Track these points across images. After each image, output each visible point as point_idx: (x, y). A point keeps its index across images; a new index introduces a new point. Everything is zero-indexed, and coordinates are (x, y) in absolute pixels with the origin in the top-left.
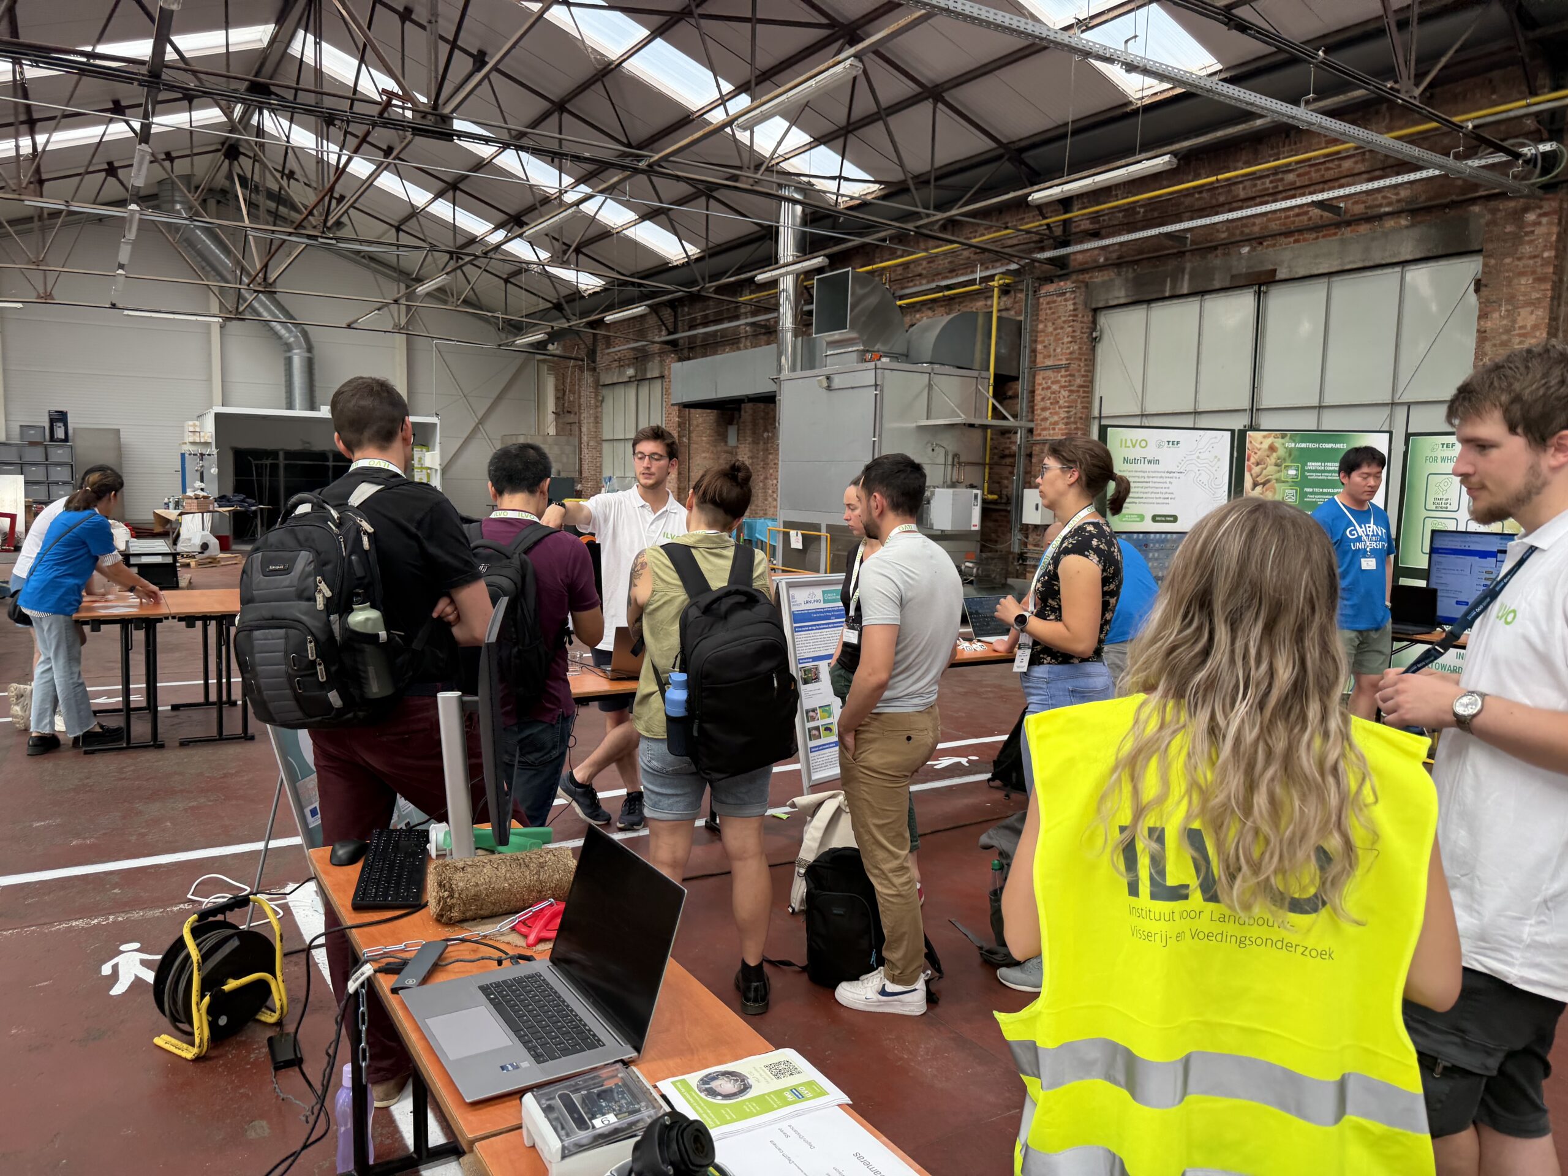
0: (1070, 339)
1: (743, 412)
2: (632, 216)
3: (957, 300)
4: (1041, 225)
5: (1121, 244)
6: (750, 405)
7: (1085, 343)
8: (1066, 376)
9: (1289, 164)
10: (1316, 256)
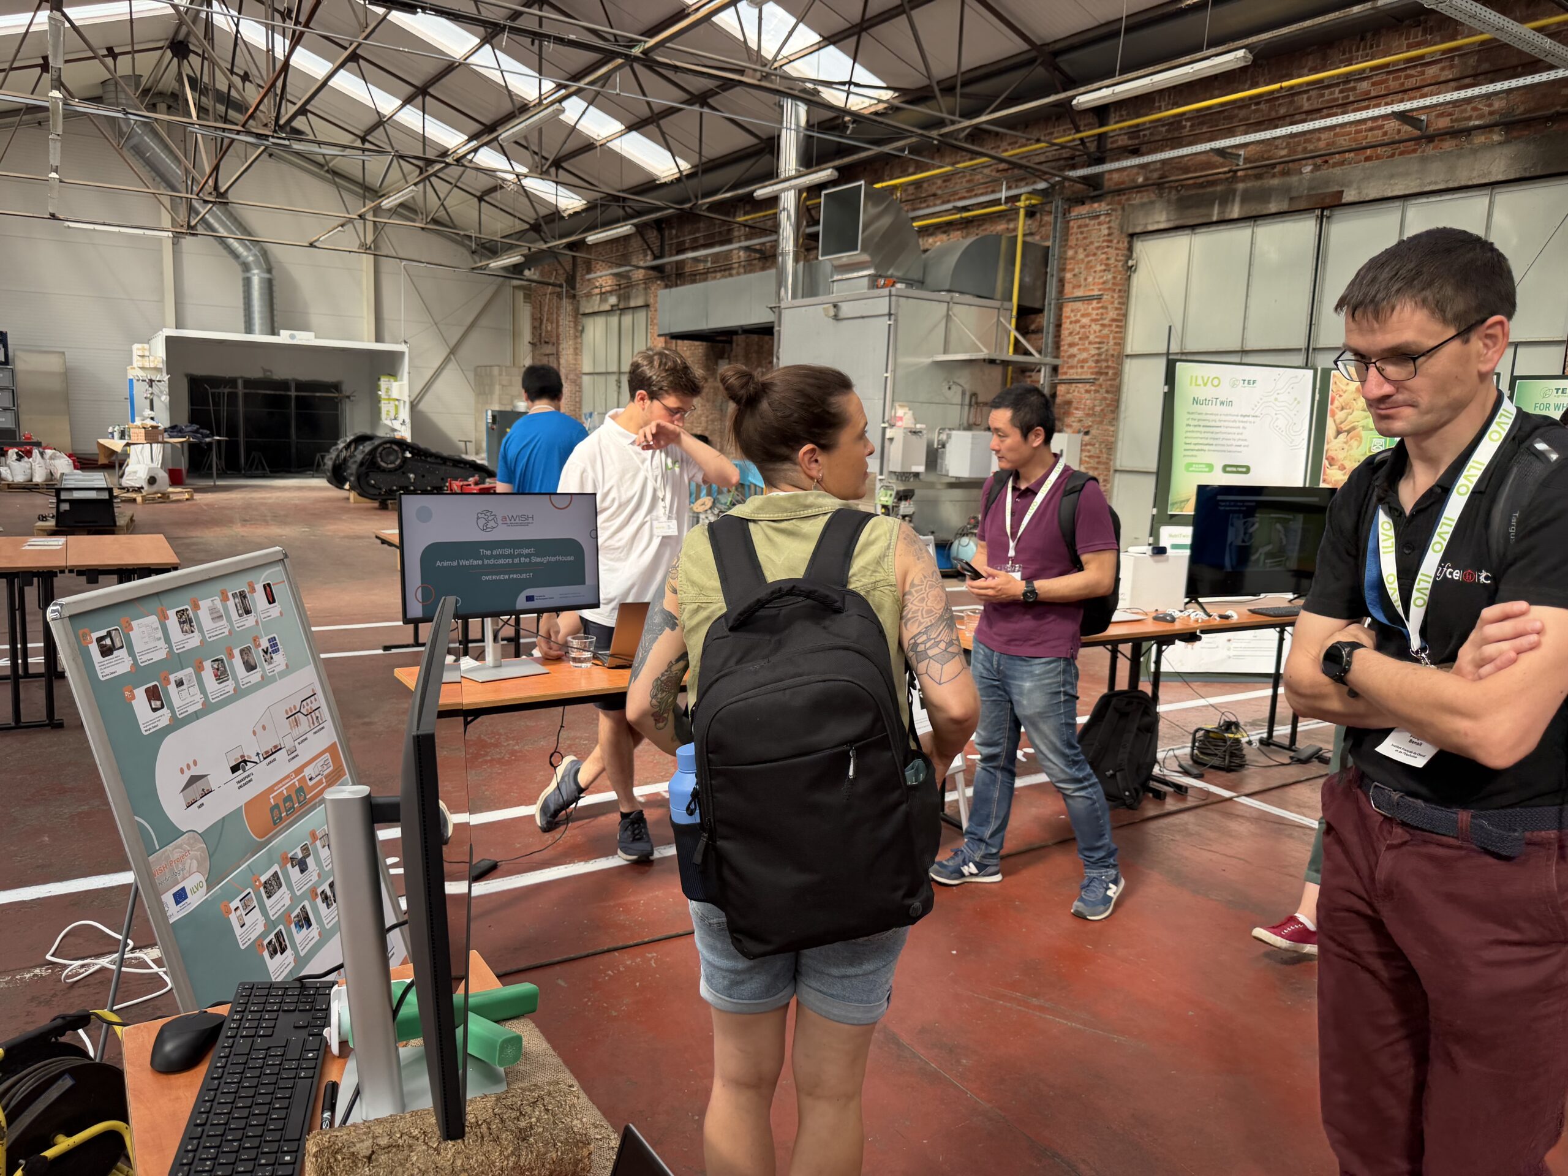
0: (1103, 267)
1: (734, 345)
2: (618, 126)
3: (976, 223)
4: (1074, 140)
5: (1164, 162)
6: (743, 337)
7: (1120, 272)
8: (1098, 308)
9: (1363, 71)
10: (1392, 176)
